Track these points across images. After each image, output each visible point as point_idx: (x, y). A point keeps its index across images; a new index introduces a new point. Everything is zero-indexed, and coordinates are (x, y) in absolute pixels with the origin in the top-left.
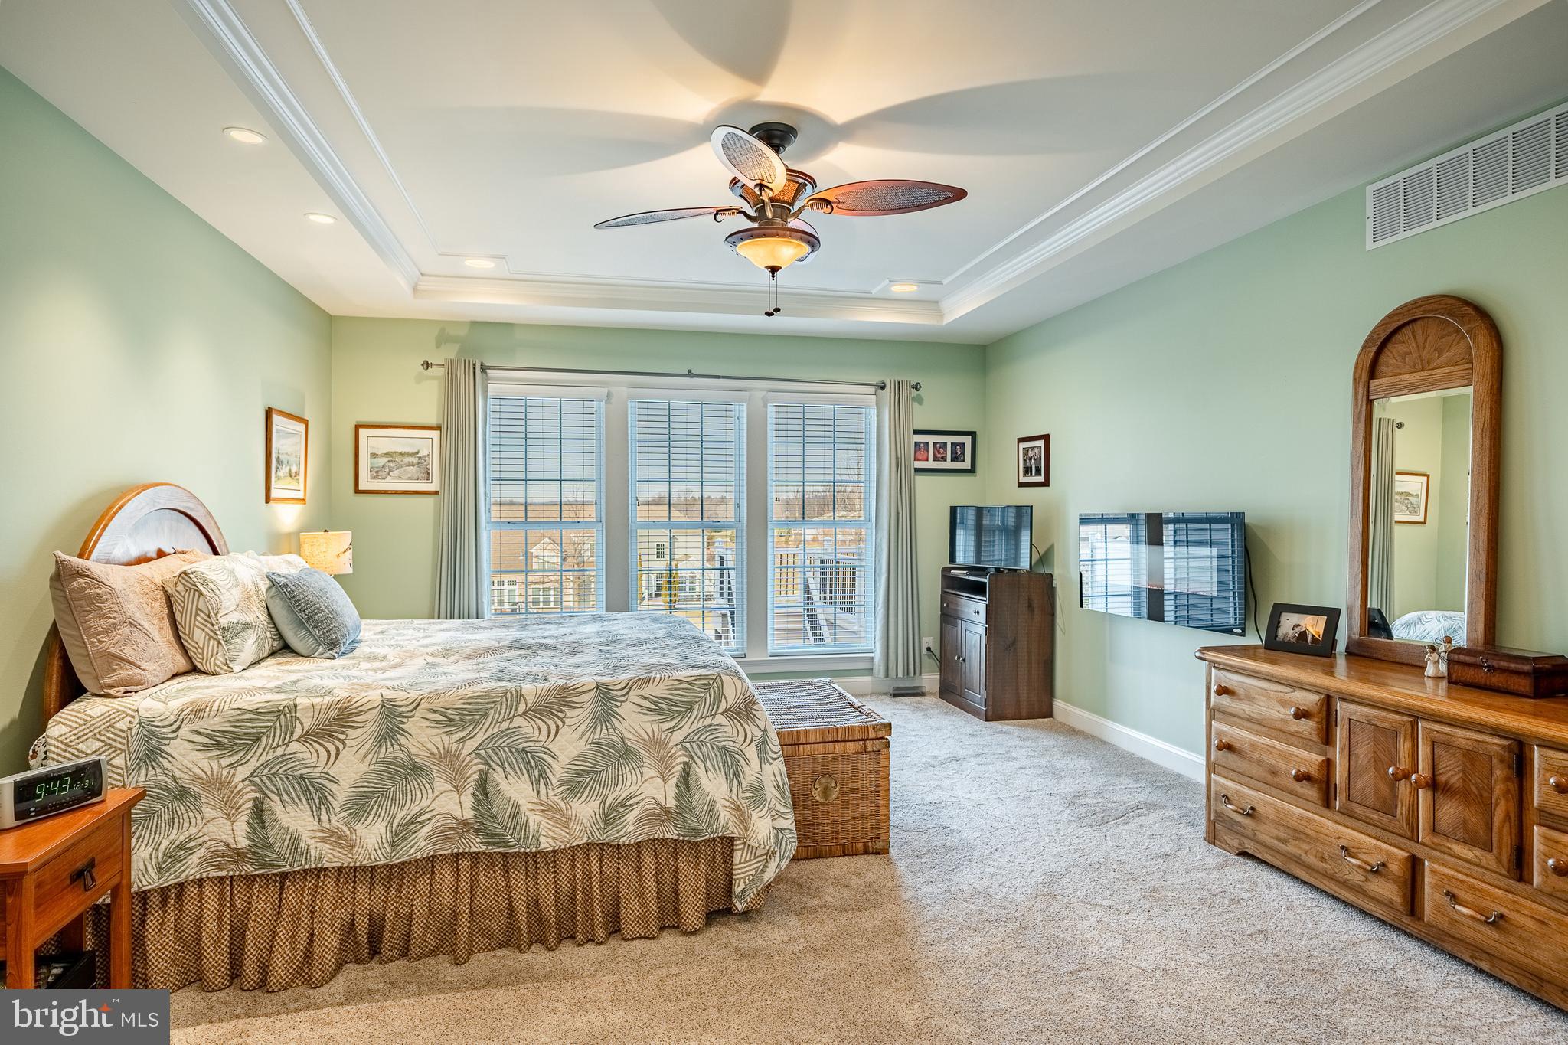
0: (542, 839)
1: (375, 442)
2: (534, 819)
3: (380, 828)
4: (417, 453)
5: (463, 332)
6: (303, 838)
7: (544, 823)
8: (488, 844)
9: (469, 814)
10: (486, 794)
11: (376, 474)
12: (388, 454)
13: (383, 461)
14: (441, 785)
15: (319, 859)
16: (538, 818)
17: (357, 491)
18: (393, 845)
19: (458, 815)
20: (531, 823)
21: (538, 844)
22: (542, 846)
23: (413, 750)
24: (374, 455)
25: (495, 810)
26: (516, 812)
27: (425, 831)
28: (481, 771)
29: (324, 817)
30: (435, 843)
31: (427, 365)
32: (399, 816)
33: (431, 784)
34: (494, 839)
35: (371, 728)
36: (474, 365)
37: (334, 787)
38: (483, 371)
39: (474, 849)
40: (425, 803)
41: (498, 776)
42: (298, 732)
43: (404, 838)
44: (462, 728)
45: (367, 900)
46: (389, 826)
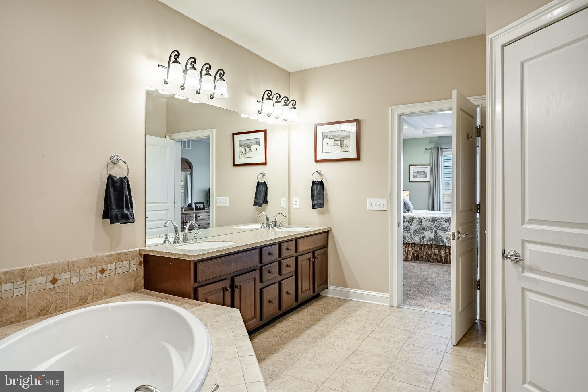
0: (446, 243)
1: (414, 169)
2: (445, 240)
3: (418, 237)
4: (424, 171)
5: (436, 139)
6: (406, 237)
7: (447, 241)
8: (436, 243)
9: (433, 237)
10: (436, 234)
11: (414, 177)
12: (417, 172)
13: (415, 174)
14: (429, 232)
15: (409, 241)
16: (446, 240)
17: (410, 181)
18: (421, 241)
19: (431, 237)
20: (444, 240)
21: (446, 244)
22: (447, 245)
23: (424, 226)
24: (414, 172)
25: (438, 237)
26: (442, 238)
27: (426, 239)
28: (435, 230)
29: (410, 235)
30: (427, 242)
31: (427, 149)
32: (421, 236)
33: (427, 231)
34: (438, 242)
35: (417, 221)
36: (439, 148)
37: (411, 230)
38: (441, 149)
39: (434, 244)
40: (426, 234)
41: (439, 231)
42: (406, 221)
43: (422, 240)
44: (432, 222)
45: (416, 250)
46: (420, 237)
